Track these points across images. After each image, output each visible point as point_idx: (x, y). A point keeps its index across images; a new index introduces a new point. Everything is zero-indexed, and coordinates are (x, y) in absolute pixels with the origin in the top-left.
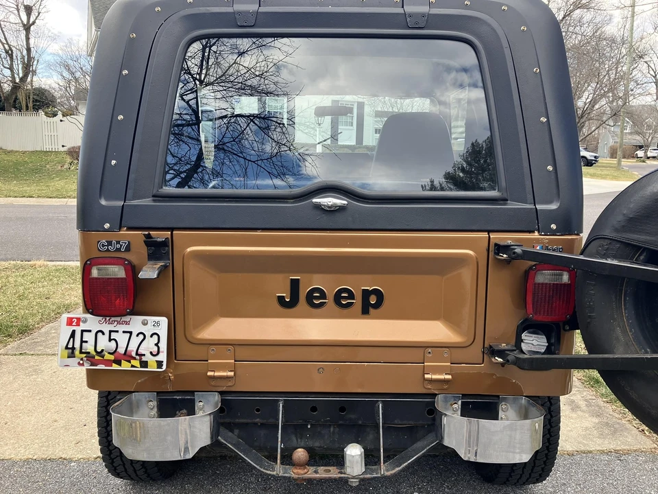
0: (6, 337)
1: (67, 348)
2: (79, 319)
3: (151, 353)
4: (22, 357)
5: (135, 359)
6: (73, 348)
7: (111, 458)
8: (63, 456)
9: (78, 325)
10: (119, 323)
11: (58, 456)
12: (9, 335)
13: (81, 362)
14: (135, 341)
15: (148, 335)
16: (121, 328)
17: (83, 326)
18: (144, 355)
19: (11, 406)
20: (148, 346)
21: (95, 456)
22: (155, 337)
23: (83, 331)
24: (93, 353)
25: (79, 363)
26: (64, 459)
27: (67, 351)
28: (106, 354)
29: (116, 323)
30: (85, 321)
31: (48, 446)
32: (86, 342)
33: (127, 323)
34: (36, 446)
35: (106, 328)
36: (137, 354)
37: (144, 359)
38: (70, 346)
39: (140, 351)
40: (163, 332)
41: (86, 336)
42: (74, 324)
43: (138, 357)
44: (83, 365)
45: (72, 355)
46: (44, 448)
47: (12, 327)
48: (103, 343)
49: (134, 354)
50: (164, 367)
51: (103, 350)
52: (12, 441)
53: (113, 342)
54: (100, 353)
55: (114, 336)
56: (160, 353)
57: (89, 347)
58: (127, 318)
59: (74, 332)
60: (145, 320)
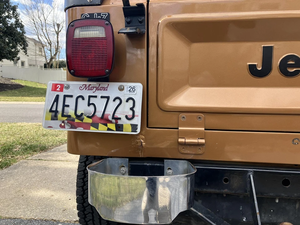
0: (33, 151)
1: (51, 111)
2: (62, 85)
3: (126, 117)
4: (39, 161)
5: (111, 122)
6: (56, 112)
7: (86, 221)
8: (54, 219)
9: (61, 90)
10: (97, 89)
11: (51, 218)
12: (35, 151)
13: (63, 124)
14: (112, 106)
15: (124, 99)
16: (99, 94)
17: (66, 92)
18: (120, 119)
19: (28, 186)
20: (124, 110)
21: (75, 220)
22: (131, 102)
23: (65, 96)
24: (73, 116)
25: (61, 126)
26: (55, 221)
27: (51, 114)
28: (85, 117)
29: (95, 89)
30: (68, 87)
31: (46, 211)
32: (68, 106)
33: (105, 89)
34: (38, 211)
35: (86, 94)
36: (113, 118)
37: (120, 122)
38: (54, 109)
39: (117, 115)
40: (138, 97)
41: (68, 101)
42: (58, 89)
43: (114, 121)
44: (64, 127)
45: (55, 118)
46: (42, 212)
47: (37, 147)
48: (83, 108)
49: (110, 118)
50: (139, 130)
51: (82, 114)
52: (24, 207)
53: (92, 107)
54: (79, 117)
55: (92, 100)
56: (135, 118)
57: (70, 111)
58: (104, 84)
59: (57, 97)
60: (121, 86)
